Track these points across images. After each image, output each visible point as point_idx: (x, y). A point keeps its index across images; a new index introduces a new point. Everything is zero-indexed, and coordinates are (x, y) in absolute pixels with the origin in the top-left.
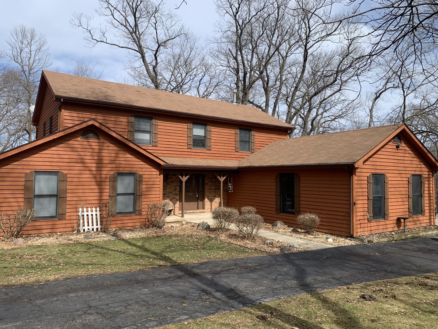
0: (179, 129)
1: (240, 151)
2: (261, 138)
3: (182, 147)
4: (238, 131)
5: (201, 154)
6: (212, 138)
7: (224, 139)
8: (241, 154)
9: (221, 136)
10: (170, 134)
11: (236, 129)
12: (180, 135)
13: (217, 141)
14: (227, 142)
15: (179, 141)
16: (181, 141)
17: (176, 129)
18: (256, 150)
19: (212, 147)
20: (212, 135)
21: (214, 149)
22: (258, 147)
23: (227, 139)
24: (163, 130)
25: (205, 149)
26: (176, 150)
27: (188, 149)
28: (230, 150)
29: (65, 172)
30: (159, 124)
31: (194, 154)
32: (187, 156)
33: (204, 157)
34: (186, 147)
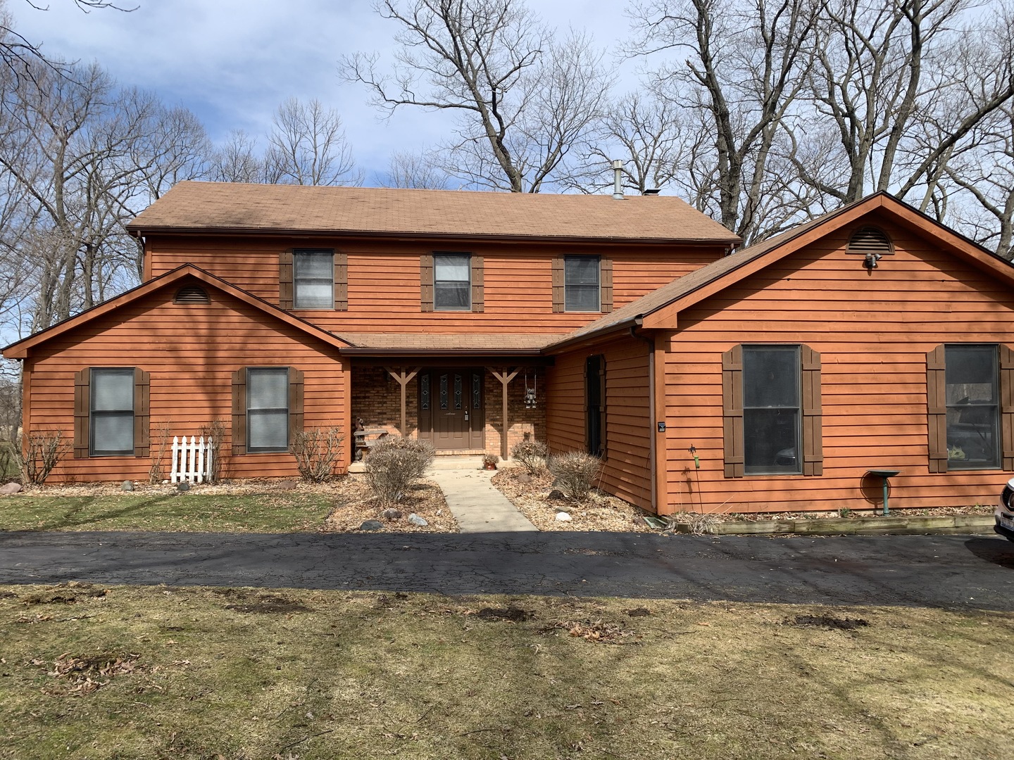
0: (400, 270)
1: (566, 312)
2: (634, 274)
3: (406, 309)
4: (561, 263)
5: (457, 323)
6: (486, 284)
7: (521, 285)
8: (572, 317)
9: (510, 278)
10: (376, 282)
11: (555, 258)
12: (402, 283)
13: (500, 291)
14: (530, 291)
15: (400, 296)
16: (405, 296)
17: (391, 270)
18: (615, 305)
19: (487, 304)
20: (486, 278)
21: (493, 310)
22: (623, 299)
23: (529, 285)
24: (361, 276)
25: (468, 311)
26: (393, 316)
27: (423, 312)
28: (538, 311)
29: (145, 369)
30: (350, 262)
31: (437, 322)
32: (420, 329)
33: (466, 329)
34: (419, 309)
